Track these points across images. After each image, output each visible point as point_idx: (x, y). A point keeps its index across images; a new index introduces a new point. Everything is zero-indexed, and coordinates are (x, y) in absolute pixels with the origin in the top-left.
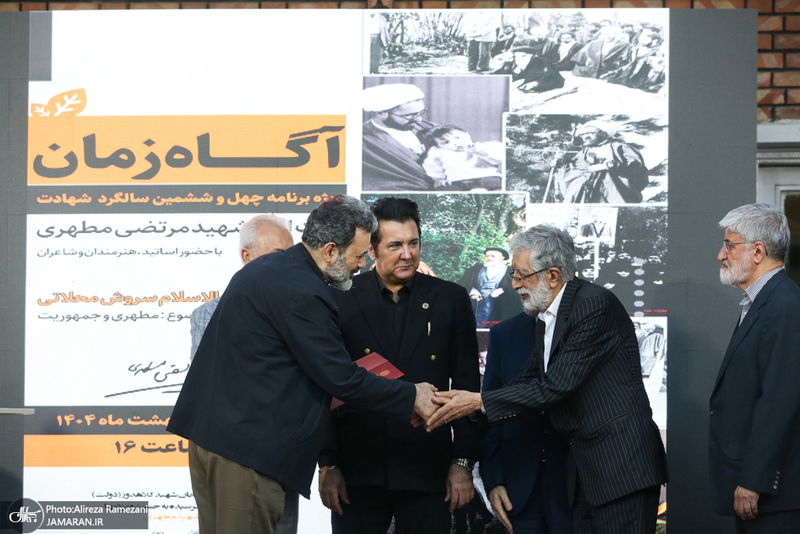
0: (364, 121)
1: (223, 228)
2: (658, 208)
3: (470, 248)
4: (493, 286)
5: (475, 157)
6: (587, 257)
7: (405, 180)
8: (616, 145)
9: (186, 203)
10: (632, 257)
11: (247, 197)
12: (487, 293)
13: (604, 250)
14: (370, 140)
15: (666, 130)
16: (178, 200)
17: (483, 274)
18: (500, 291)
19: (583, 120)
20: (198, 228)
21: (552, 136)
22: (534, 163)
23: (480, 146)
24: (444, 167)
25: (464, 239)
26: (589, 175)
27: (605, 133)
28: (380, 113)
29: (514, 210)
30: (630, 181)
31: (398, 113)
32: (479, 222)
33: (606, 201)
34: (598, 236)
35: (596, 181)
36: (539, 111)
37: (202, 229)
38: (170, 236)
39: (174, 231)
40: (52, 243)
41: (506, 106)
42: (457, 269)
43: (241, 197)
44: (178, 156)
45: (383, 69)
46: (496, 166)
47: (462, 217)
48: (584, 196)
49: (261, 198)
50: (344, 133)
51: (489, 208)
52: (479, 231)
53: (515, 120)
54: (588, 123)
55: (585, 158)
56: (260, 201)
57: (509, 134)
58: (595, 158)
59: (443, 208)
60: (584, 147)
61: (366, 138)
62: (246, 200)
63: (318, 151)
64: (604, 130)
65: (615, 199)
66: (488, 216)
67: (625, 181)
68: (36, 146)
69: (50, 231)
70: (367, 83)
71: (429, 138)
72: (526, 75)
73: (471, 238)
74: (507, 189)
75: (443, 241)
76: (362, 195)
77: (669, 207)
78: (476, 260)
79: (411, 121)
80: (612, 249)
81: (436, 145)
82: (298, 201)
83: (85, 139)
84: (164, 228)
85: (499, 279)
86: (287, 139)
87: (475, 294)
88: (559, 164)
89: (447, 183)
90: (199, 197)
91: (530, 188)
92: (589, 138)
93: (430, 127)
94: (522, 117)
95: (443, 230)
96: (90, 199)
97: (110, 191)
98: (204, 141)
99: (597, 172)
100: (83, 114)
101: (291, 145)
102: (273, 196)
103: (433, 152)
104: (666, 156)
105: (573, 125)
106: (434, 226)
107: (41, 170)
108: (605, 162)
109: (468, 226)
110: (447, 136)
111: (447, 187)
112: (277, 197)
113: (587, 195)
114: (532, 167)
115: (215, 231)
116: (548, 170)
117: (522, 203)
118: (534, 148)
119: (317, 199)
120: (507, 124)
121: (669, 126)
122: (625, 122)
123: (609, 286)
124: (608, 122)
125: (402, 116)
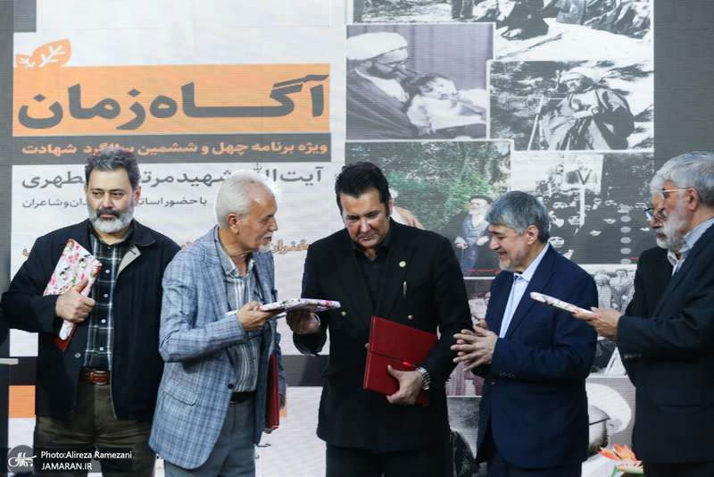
0: (348, 69)
1: (208, 178)
2: (644, 155)
3: (455, 196)
4: (478, 233)
5: (459, 106)
6: (573, 204)
7: (389, 129)
8: (601, 91)
9: (171, 153)
10: (618, 204)
11: (232, 147)
12: (472, 241)
13: (590, 197)
14: (354, 89)
15: (651, 78)
16: (163, 150)
17: (469, 222)
18: (485, 239)
20: (183, 178)
21: (536, 83)
22: (518, 110)
23: (464, 94)
24: (428, 115)
25: (448, 187)
26: (574, 121)
27: (590, 79)
28: (364, 62)
29: (498, 158)
30: (615, 129)
31: (382, 61)
32: (464, 169)
33: (592, 149)
34: (584, 183)
35: (581, 127)
36: (522, 58)
37: (186, 179)
38: (154, 186)
39: (159, 181)
40: (38, 194)
41: (489, 55)
42: (442, 218)
43: (225, 147)
44: (163, 106)
45: (367, 18)
46: (480, 114)
47: (446, 165)
48: (569, 143)
49: (245, 147)
50: (328, 82)
51: (474, 156)
52: (463, 178)
53: (498, 67)
54: (572, 70)
55: (570, 105)
56: (244, 150)
57: (493, 82)
58: (580, 105)
59: (428, 156)
60: (569, 94)
61: (350, 87)
62: (230, 150)
63: (302, 99)
64: (588, 76)
65: (601, 147)
66: (473, 164)
67: (610, 127)
68: (21, 96)
69: (35, 181)
70: (351, 32)
72: (510, 22)
73: (456, 186)
74: (492, 137)
75: (427, 189)
76: (346, 144)
77: (655, 153)
78: (461, 207)
79: (395, 69)
80: (598, 196)
81: (419, 92)
82: (283, 150)
83: (70, 90)
84: (149, 177)
86: (270, 89)
87: (460, 242)
88: (544, 111)
89: (431, 132)
90: (183, 147)
91: (515, 136)
92: (573, 84)
93: (413, 75)
94: (506, 64)
95: (427, 178)
96: (75, 149)
97: (95, 141)
98: (188, 90)
99: (582, 119)
100: (69, 64)
101: (274, 95)
102: (258, 145)
103: (417, 100)
104: (652, 102)
105: (558, 72)
106: (418, 174)
107: (26, 120)
108: (590, 109)
109: (453, 174)
110: (431, 84)
111: (432, 135)
112: (261, 146)
113: (572, 142)
114: (517, 114)
115: (200, 181)
116: (533, 118)
117: (507, 151)
118: (519, 95)
119: (302, 148)
120: (491, 72)
121: (655, 72)
122: (610, 68)
123: (595, 233)
124: (593, 68)
125: (386, 65)
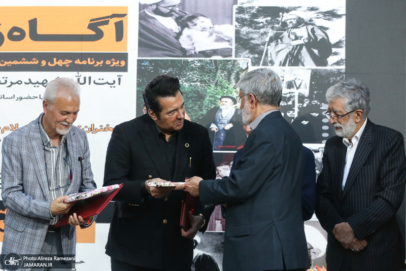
0: (140, 10)
1: (45, 82)
2: (339, 70)
3: (210, 96)
4: (226, 122)
5: (214, 35)
6: (290, 103)
7: (167, 50)
8: (310, 27)
9: (21, 64)
10: (321, 103)
11: (62, 61)
12: (222, 126)
14: (144, 23)
15: (344, 18)
16: (15, 63)
17: (219, 114)
18: (231, 125)
19: (287, 10)
20: (29, 82)
21: (267, 21)
22: (254, 39)
23: (218, 28)
24: (193, 42)
25: (206, 90)
26: (291, 47)
27: (303, 19)
28: (151, 5)
29: (240, 71)
30: (319, 52)
31: (163, 5)
32: (217, 79)
33: (303, 65)
34: (297, 88)
35: (296, 51)
36: (257, 4)
37: (31, 82)
38: (10, 86)
39: (12, 83)
41: (235, 1)
42: (201, 110)
43: (57, 61)
44: (16, 33)
46: (229, 41)
47: (205, 75)
48: (288, 62)
49: (70, 62)
50: (127, 19)
51: (223, 70)
52: (216, 84)
53: (241, 10)
54: (291, 13)
55: (289, 36)
56: (69, 64)
57: (237, 20)
58: (296, 36)
59: (193, 69)
60: (288, 28)
61: (141, 22)
62: (60, 63)
63: (109, 30)
64: (302, 17)
65: (309, 65)
66: (223, 75)
71: (184, 22)
73: (212, 89)
74: (236, 57)
75: (192, 91)
76: (138, 60)
77: (345, 69)
78: (215, 104)
79: (172, 11)
80: (307, 98)
81: (188, 26)
82: (95, 63)
84: (6, 81)
85: (230, 117)
86: (88, 23)
87: (213, 127)
88: (271, 40)
89: (195, 53)
90: (29, 61)
91: (251, 56)
92: (291, 22)
93: (184, 14)
94: (246, 8)
95: (192, 84)
98: (33, 23)
99: (297, 46)
101: (91, 27)
102: (78, 60)
103: (186, 31)
104: (344, 35)
105: (281, 14)
106: (186, 81)
108: (302, 39)
109: (209, 81)
110: (195, 21)
111: (195, 55)
112: (81, 61)
113: (290, 61)
114: (253, 41)
115: (40, 84)
116: (264, 44)
117: (246, 66)
118: (254, 29)
119: (108, 62)
120: (236, 13)
121: (346, 15)
122: (316, 12)
123: (305, 123)
124: (305, 11)
125: (165, 7)
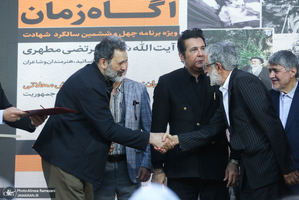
3: (243, 58)
5: (246, 11)
7: (209, 23)
9: (98, 36)
16: (94, 35)
17: (250, 71)
22: (277, 13)
23: (248, 5)
24: (229, 16)
29: (266, 37)
32: (248, 44)
38: (90, 53)
39: (92, 51)
40: (31, 58)
43: (126, 33)
44: (94, 13)
46: (257, 15)
47: (239, 42)
49: (136, 33)
51: (253, 37)
52: (248, 48)
56: (135, 35)
59: (229, 37)
61: (189, 2)
62: (128, 34)
63: (165, 9)
66: (253, 41)
68: (22, 8)
69: (29, 51)
71: (222, 1)
73: (244, 52)
74: (263, 27)
78: (246, 63)
81: (225, 4)
82: (155, 35)
83: (47, 5)
84: (87, 49)
86: (149, 3)
88: (290, 13)
89: (231, 24)
90: (104, 33)
91: (275, 26)
96: (50, 35)
97: (60, 31)
98: (107, 5)
101: (151, 6)
102: (142, 32)
103: (224, 9)
107: (25, 20)
109: (242, 46)
110: (231, 0)
111: (231, 26)
112: (144, 33)
114: (276, 15)
116: (284, 16)
117: (270, 34)
118: (277, 5)
119: (164, 33)
